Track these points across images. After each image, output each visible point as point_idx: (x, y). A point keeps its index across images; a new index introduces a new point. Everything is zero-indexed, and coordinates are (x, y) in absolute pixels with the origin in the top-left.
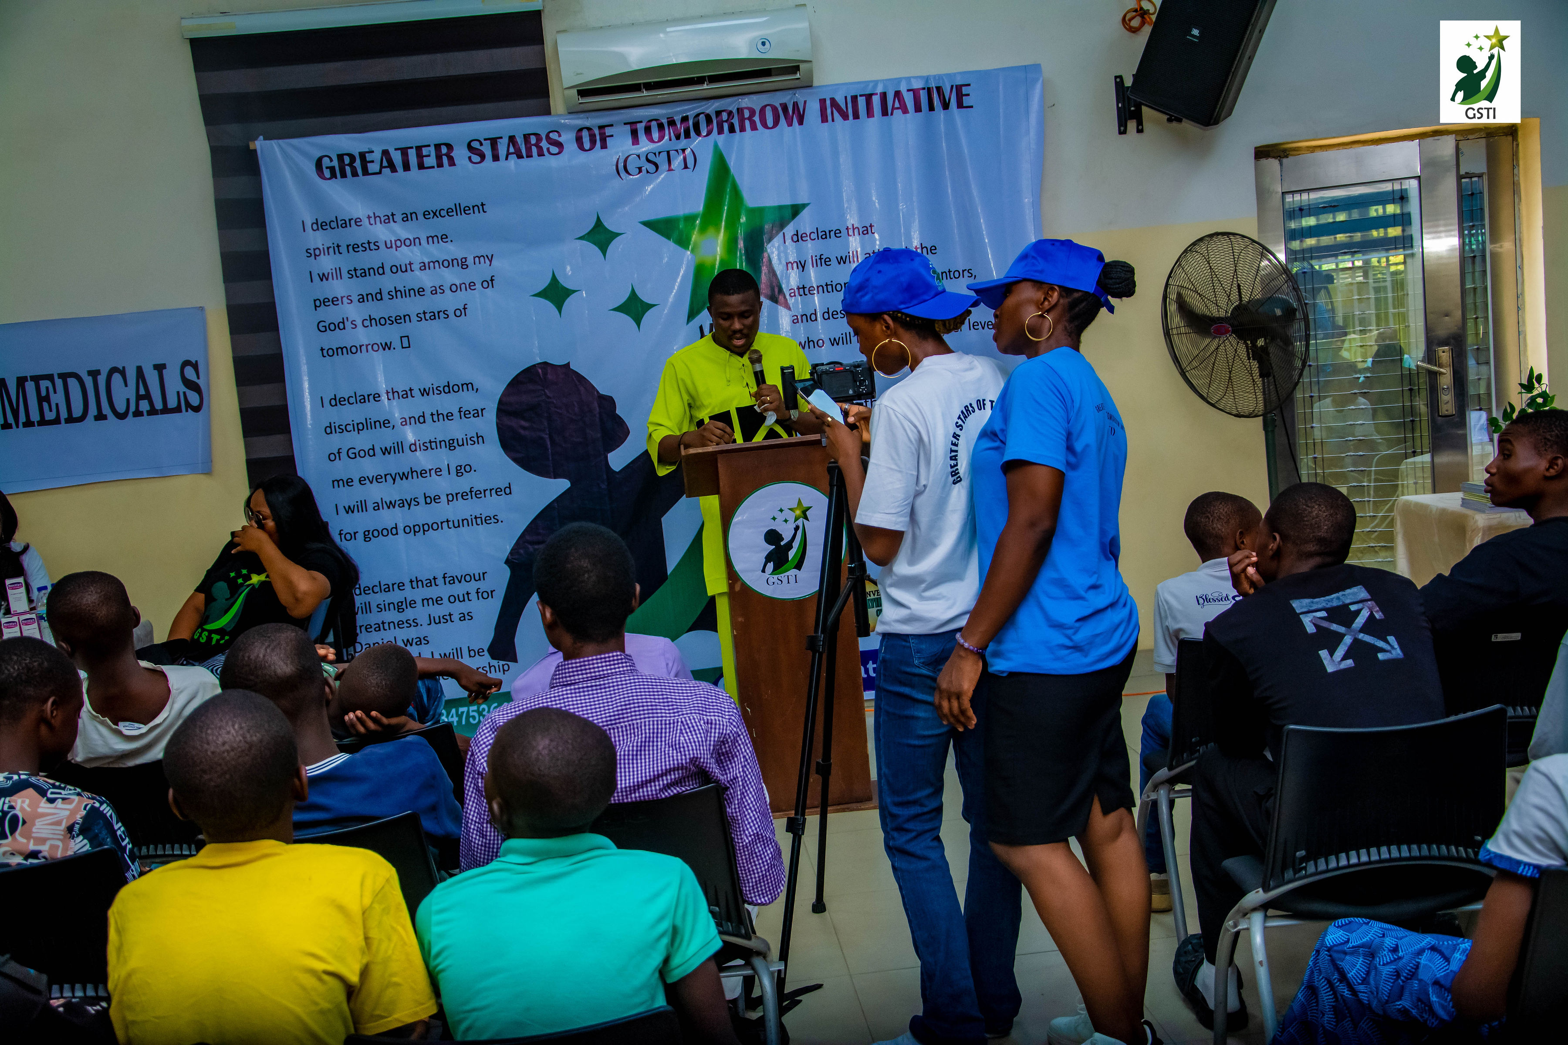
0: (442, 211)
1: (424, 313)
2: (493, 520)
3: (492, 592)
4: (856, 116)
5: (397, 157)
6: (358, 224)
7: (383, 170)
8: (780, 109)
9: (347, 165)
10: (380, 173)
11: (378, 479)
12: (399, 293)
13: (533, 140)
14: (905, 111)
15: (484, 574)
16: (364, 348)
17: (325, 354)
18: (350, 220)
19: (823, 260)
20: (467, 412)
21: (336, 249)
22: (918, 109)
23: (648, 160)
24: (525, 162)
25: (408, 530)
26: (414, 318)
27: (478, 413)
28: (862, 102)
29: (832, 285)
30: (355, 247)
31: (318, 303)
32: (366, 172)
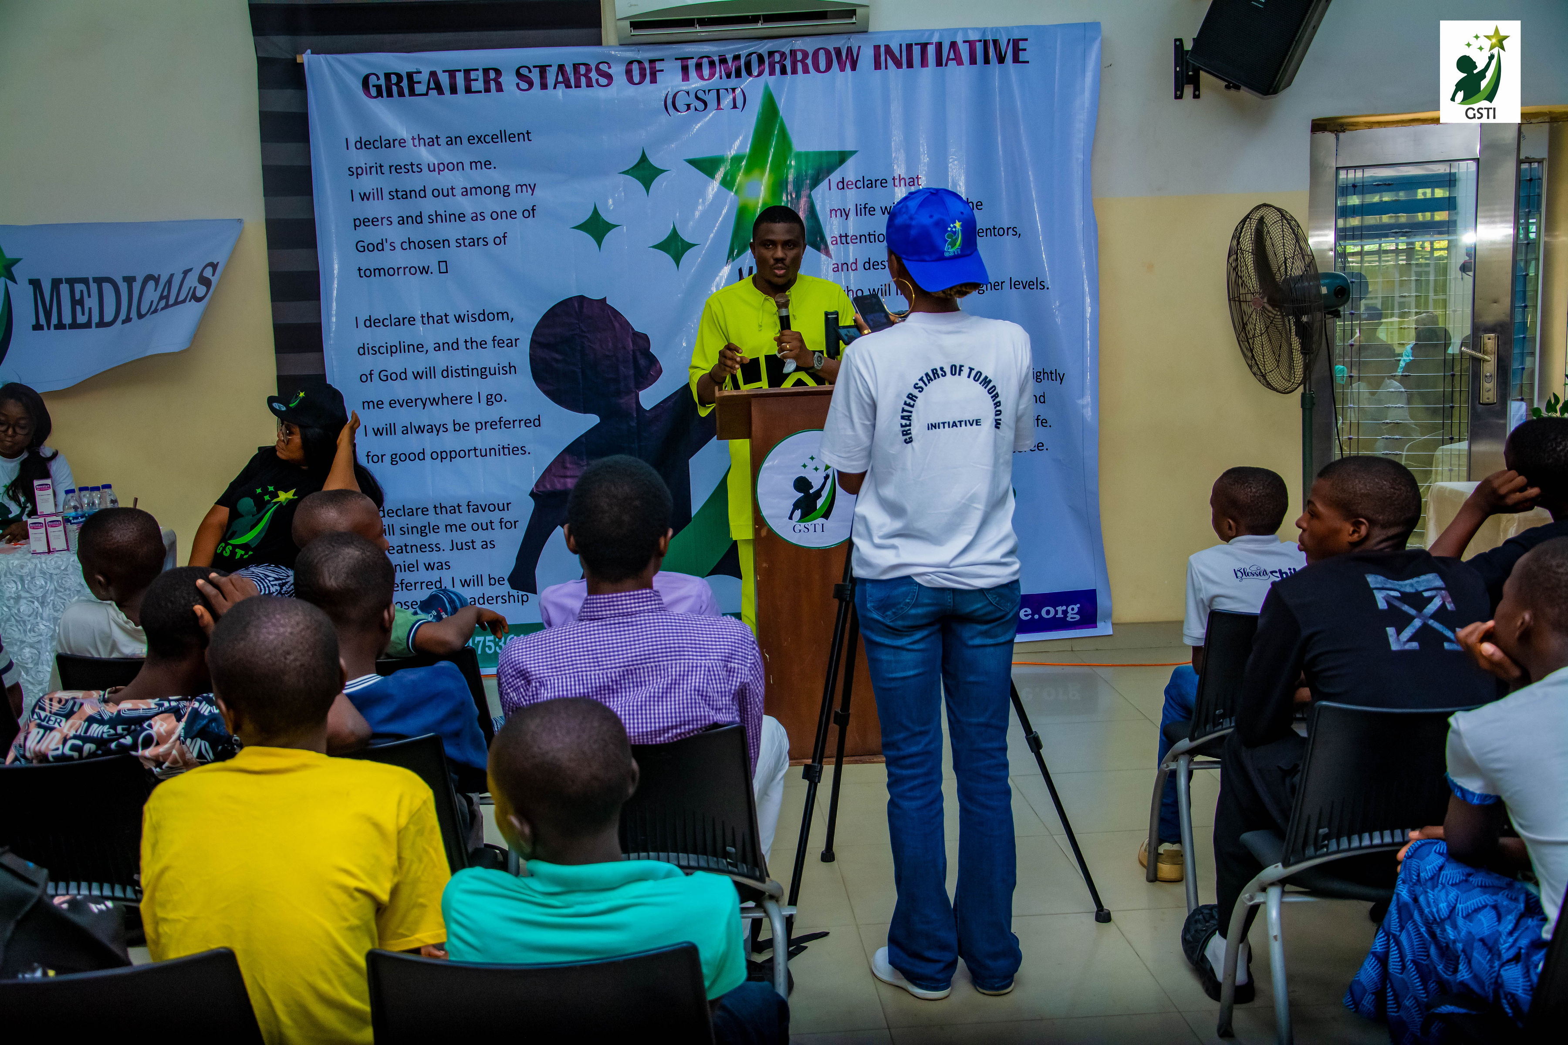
0: (487, 137)
1: (464, 239)
2: (520, 451)
3: (515, 522)
4: (910, 65)
5: (444, 79)
6: (402, 145)
7: (430, 91)
8: (833, 53)
9: (394, 84)
10: (427, 94)
11: (408, 403)
12: (439, 218)
13: (583, 70)
14: (960, 63)
15: (508, 504)
16: (401, 271)
17: (363, 274)
18: (394, 141)
19: (867, 210)
20: (501, 342)
21: (379, 169)
22: (973, 61)
23: (697, 98)
24: (573, 91)
25: (435, 456)
26: (453, 244)
27: (512, 343)
28: (916, 50)
29: (874, 235)
30: (397, 169)
31: (358, 223)
32: (412, 92)
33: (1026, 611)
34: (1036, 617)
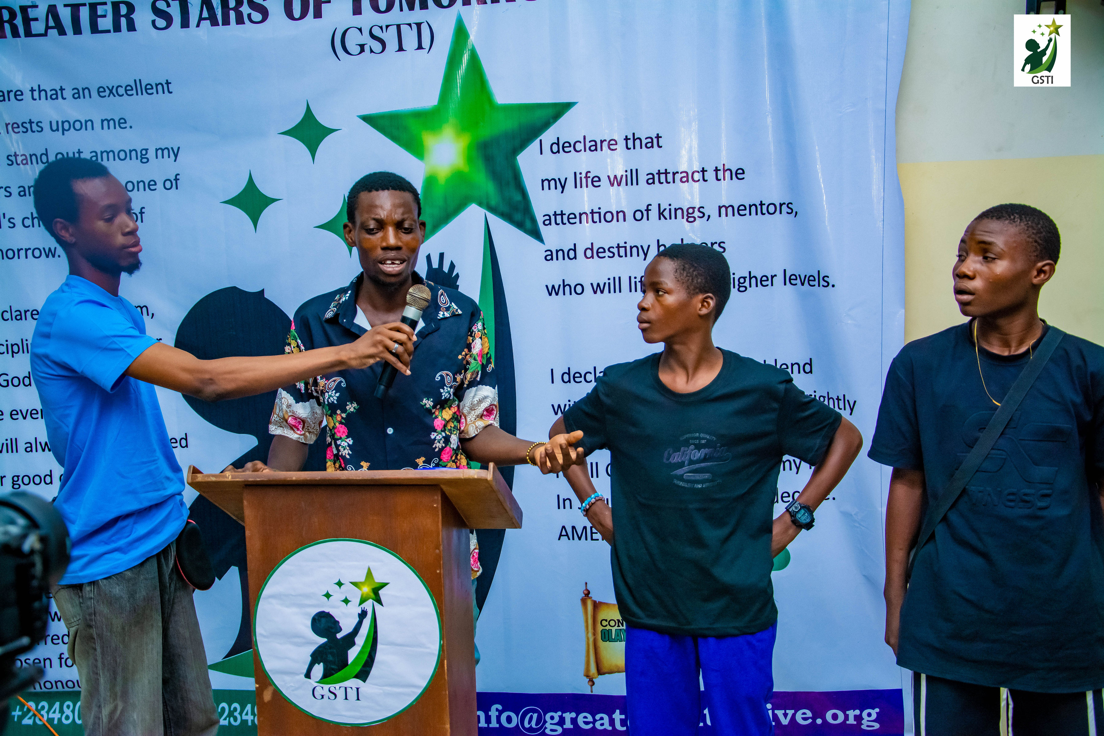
0: (119, 89)
5: (65, 14)
6: (19, 97)
7: (49, 31)
9: (6, 22)
10: (45, 34)
16: (22, 253)
18: (9, 92)
19: (590, 180)
23: (373, 36)
24: (220, 30)
29: (599, 213)
30: (14, 127)
32: (28, 33)
33: (804, 713)
34: (819, 721)
